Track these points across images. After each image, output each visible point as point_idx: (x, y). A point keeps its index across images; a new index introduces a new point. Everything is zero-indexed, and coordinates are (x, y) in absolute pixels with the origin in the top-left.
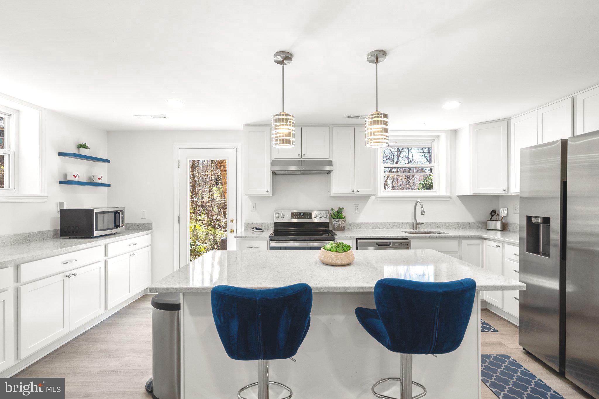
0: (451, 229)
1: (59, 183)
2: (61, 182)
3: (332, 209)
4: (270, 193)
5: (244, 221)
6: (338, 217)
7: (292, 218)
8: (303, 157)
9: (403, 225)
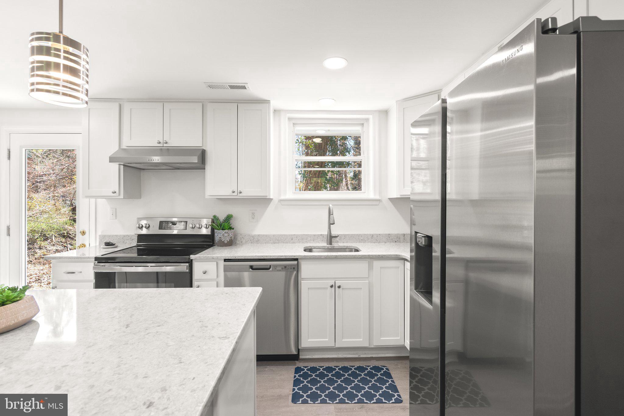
0: (380, 242)
3: (215, 216)
4: (119, 195)
5: (99, 233)
6: (221, 227)
7: (161, 228)
8: (165, 145)
9: (315, 237)
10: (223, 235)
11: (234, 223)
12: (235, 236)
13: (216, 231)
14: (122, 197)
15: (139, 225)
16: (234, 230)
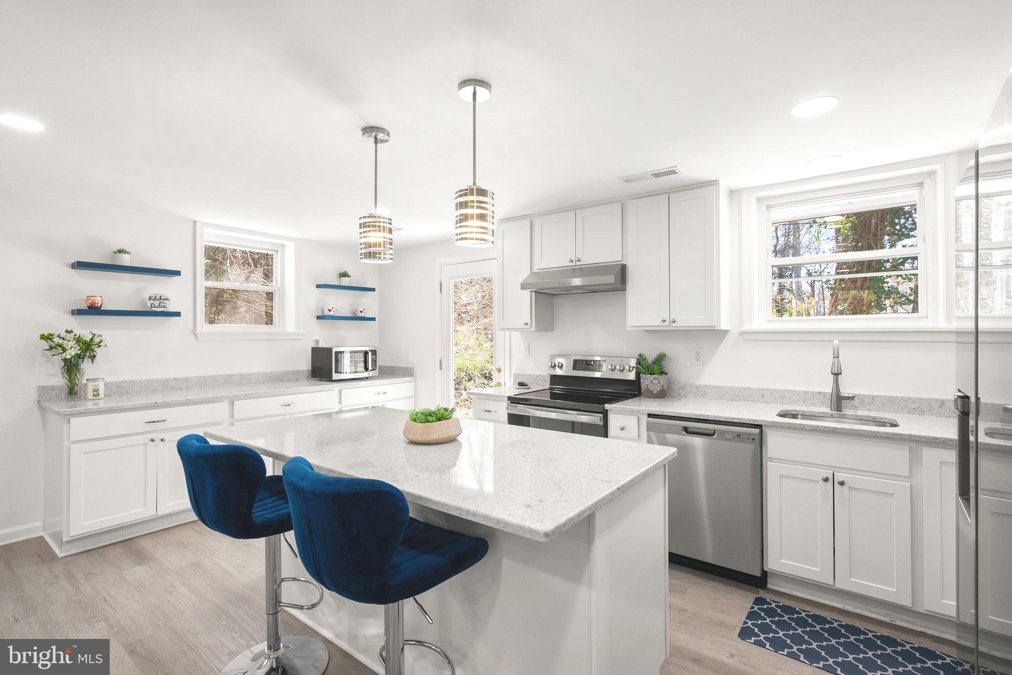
1: (317, 319)
2: (318, 318)
3: (641, 355)
4: (531, 326)
5: (513, 372)
6: (648, 370)
7: (575, 368)
8: (578, 263)
9: (807, 396)
10: (651, 382)
11: (667, 366)
12: (670, 383)
13: (641, 375)
14: (533, 329)
15: (552, 364)
16: (667, 376)
